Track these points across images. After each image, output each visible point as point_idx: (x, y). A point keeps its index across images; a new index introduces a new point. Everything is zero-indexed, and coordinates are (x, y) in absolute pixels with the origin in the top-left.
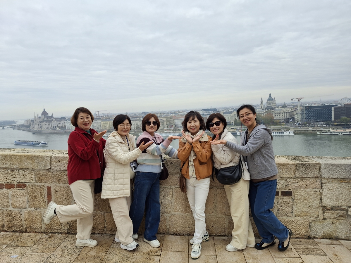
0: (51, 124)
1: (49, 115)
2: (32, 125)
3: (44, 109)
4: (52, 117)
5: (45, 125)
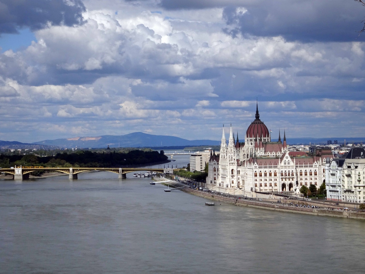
0: (275, 175)
2: (210, 175)
3: (257, 115)
5: (256, 176)
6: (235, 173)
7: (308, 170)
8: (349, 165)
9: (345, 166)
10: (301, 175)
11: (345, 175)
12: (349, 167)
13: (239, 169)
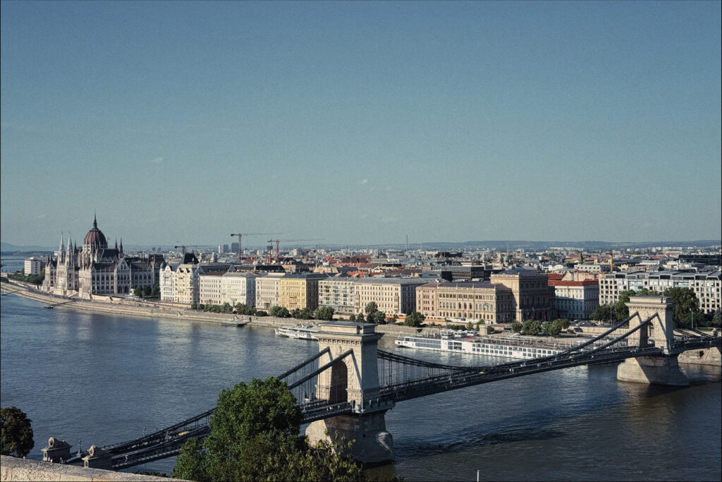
0: (112, 278)
1: (111, 245)
2: (47, 278)
3: (95, 224)
4: (115, 253)
5: (93, 279)
6: (73, 277)
7: (143, 274)
8: (183, 269)
9: (178, 270)
10: (136, 278)
11: (177, 278)
12: (182, 271)
13: (77, 273)
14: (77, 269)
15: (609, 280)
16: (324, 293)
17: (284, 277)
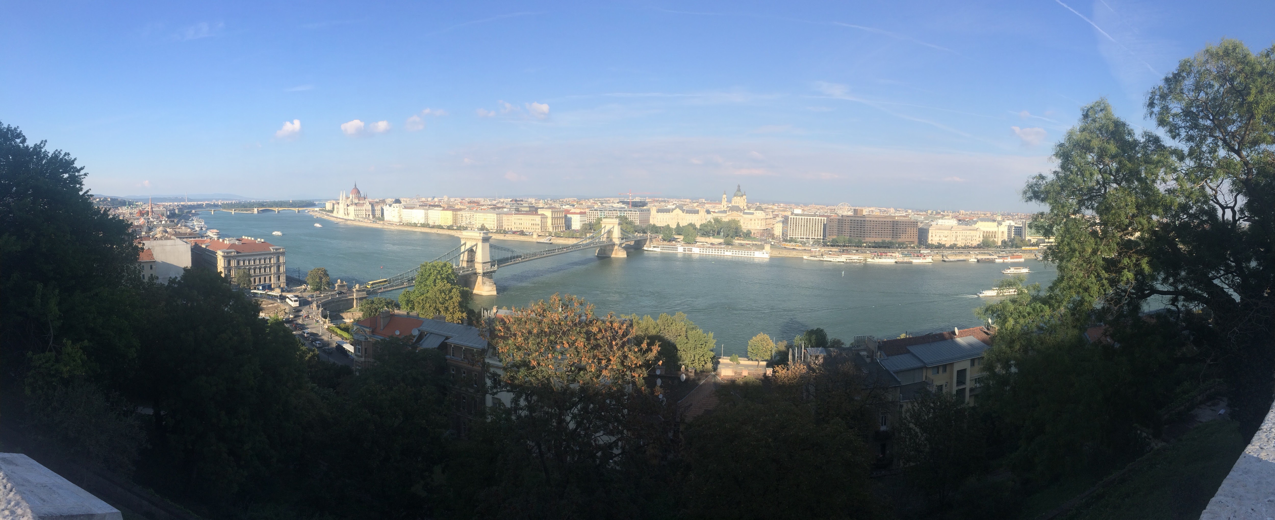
0: (363, 210)
2: (336, 210)
3: (355, 186)
5: (355, 211)
6: (346, 210)
7: (376, 208)
8: (394, 206)
10: (373, 210)
11: (392, 211)
13: (348, 208)
14: (348, 206)
15: (591, 212)
16: (461, 217)
17: (442, 210)
